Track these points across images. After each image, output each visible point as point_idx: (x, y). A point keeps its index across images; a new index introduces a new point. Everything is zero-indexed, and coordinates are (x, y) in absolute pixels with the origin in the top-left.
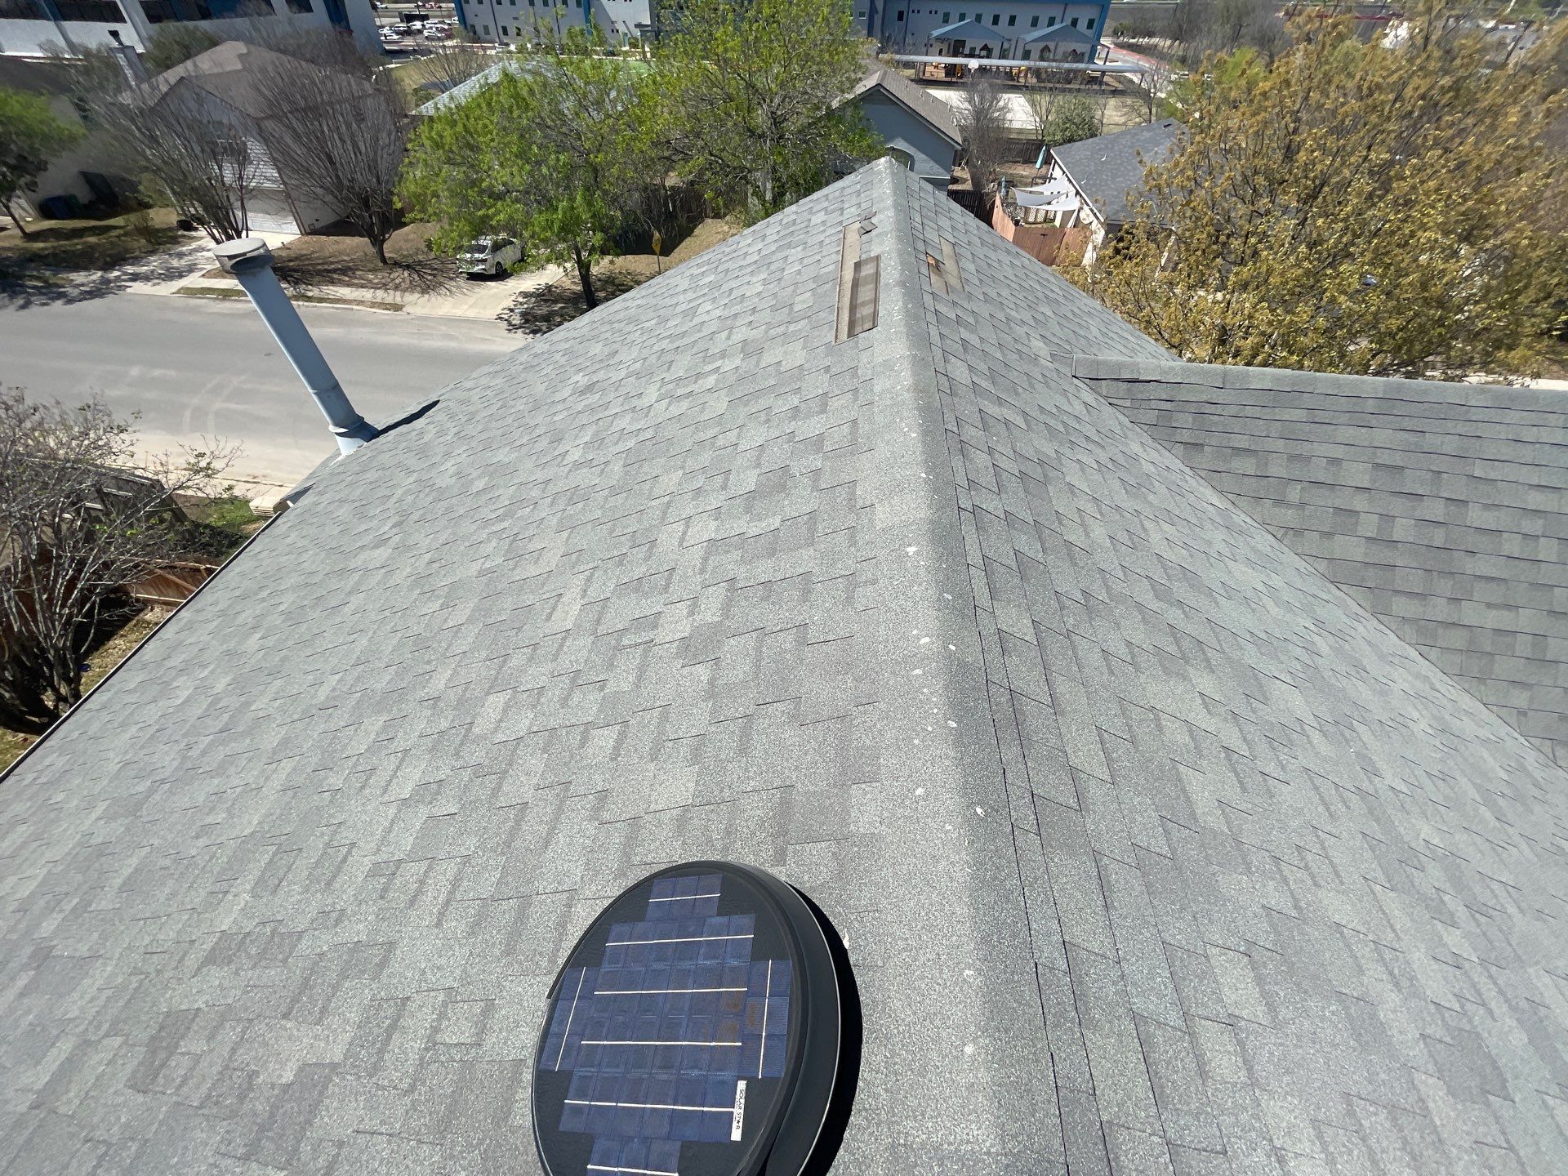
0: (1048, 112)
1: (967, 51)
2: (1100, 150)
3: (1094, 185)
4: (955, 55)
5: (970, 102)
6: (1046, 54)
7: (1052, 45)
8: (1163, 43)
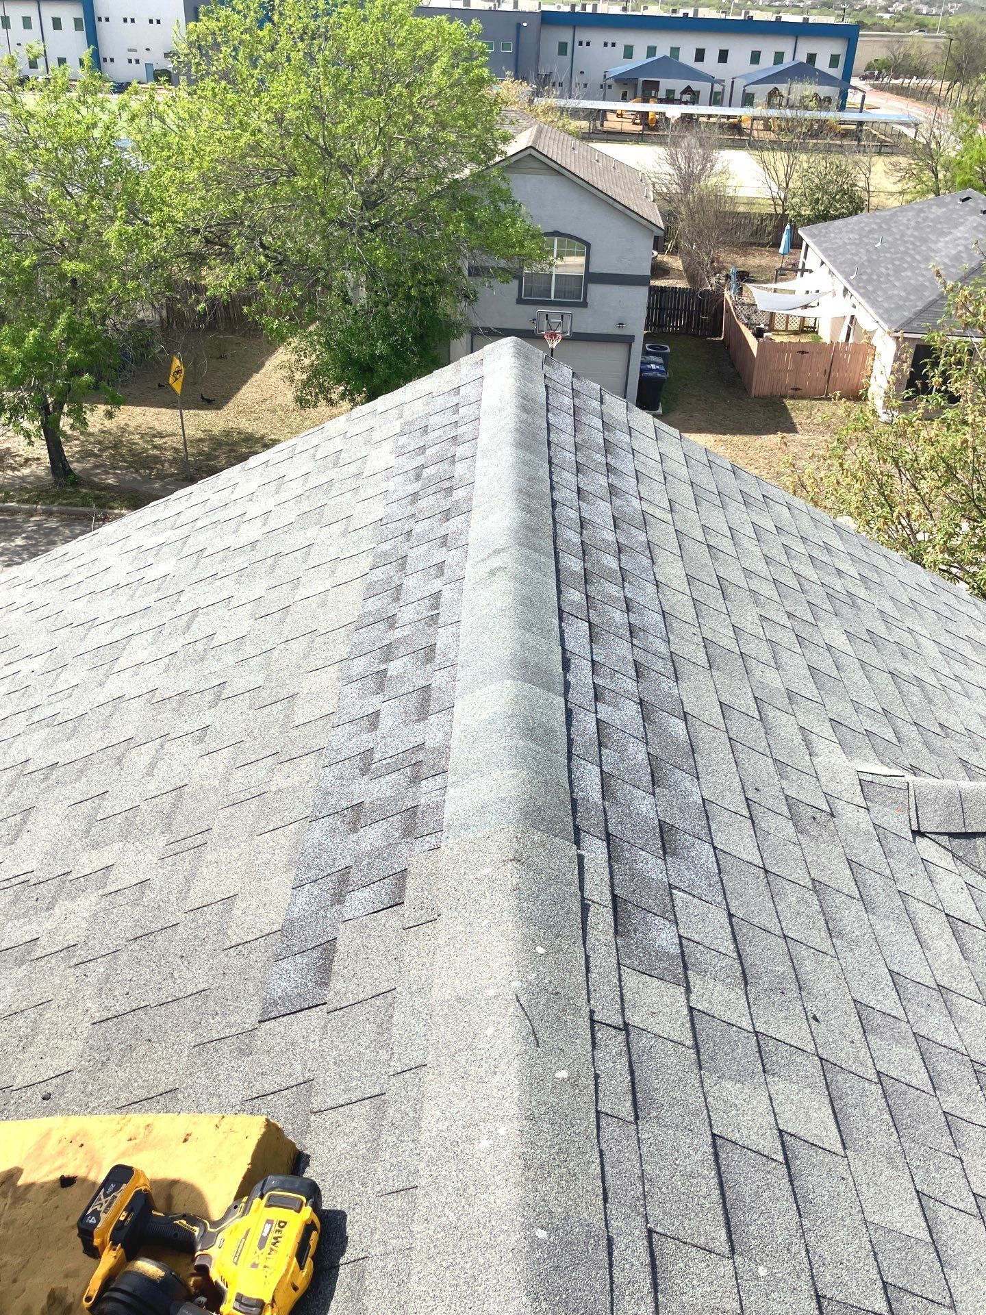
0: (788, 176)
1: (662, 94)
2: (871, 231)
3: (869, 281)
4: (645, 100)
5: (672, 165)
6: (776, 101)
7: (783, 88)
8: (940, 86)
